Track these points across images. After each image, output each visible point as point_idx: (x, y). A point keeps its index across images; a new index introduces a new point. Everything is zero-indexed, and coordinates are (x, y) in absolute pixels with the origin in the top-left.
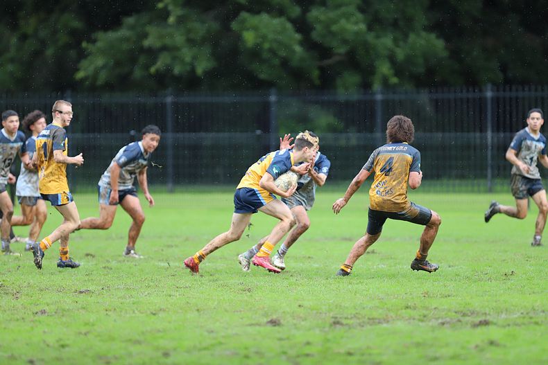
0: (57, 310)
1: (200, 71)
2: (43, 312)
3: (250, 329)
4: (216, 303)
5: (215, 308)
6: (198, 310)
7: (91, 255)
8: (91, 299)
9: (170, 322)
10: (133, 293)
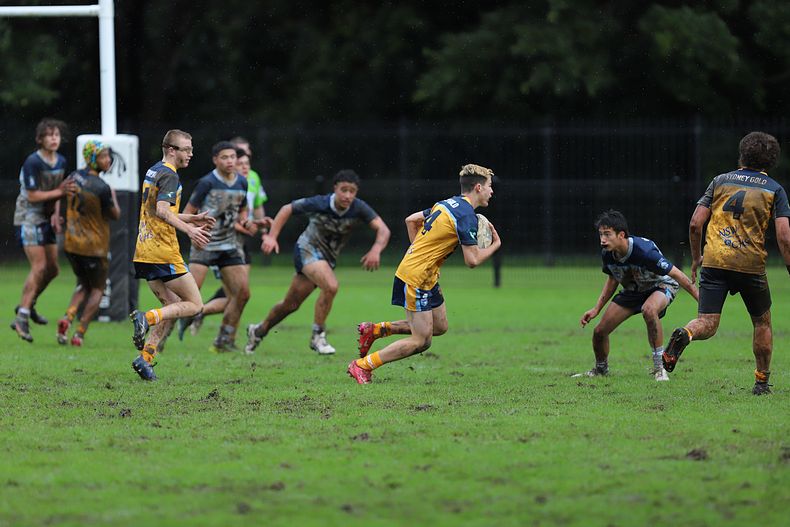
0: (384, 434)
2: (365, 437)
3: (662, 464)
4: (613, 426)
5: (611, 433)
6: (587, 436)
7: (434, 355)
8: (433, 419)
9: (546, 453)
10: (494, 410)
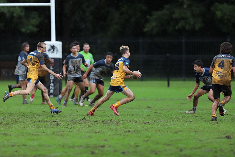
0: (135, 130)
1: (197, 28)
2: (129, 131)
3: (217, 140)
4: (203, 128)
5: (202, 131)
6: (195, 131)
7: (150, 107)
8: (149, 126)
9: (183, 136)
10: (167, 124)
